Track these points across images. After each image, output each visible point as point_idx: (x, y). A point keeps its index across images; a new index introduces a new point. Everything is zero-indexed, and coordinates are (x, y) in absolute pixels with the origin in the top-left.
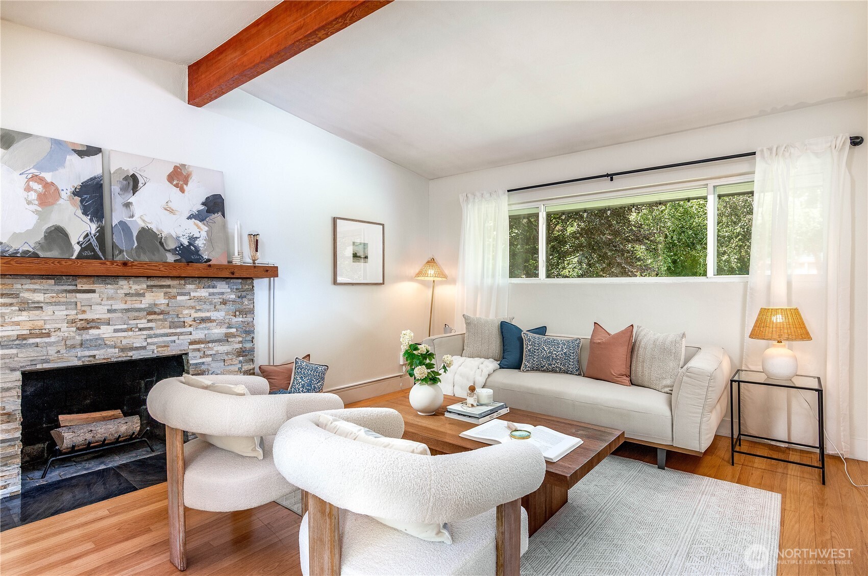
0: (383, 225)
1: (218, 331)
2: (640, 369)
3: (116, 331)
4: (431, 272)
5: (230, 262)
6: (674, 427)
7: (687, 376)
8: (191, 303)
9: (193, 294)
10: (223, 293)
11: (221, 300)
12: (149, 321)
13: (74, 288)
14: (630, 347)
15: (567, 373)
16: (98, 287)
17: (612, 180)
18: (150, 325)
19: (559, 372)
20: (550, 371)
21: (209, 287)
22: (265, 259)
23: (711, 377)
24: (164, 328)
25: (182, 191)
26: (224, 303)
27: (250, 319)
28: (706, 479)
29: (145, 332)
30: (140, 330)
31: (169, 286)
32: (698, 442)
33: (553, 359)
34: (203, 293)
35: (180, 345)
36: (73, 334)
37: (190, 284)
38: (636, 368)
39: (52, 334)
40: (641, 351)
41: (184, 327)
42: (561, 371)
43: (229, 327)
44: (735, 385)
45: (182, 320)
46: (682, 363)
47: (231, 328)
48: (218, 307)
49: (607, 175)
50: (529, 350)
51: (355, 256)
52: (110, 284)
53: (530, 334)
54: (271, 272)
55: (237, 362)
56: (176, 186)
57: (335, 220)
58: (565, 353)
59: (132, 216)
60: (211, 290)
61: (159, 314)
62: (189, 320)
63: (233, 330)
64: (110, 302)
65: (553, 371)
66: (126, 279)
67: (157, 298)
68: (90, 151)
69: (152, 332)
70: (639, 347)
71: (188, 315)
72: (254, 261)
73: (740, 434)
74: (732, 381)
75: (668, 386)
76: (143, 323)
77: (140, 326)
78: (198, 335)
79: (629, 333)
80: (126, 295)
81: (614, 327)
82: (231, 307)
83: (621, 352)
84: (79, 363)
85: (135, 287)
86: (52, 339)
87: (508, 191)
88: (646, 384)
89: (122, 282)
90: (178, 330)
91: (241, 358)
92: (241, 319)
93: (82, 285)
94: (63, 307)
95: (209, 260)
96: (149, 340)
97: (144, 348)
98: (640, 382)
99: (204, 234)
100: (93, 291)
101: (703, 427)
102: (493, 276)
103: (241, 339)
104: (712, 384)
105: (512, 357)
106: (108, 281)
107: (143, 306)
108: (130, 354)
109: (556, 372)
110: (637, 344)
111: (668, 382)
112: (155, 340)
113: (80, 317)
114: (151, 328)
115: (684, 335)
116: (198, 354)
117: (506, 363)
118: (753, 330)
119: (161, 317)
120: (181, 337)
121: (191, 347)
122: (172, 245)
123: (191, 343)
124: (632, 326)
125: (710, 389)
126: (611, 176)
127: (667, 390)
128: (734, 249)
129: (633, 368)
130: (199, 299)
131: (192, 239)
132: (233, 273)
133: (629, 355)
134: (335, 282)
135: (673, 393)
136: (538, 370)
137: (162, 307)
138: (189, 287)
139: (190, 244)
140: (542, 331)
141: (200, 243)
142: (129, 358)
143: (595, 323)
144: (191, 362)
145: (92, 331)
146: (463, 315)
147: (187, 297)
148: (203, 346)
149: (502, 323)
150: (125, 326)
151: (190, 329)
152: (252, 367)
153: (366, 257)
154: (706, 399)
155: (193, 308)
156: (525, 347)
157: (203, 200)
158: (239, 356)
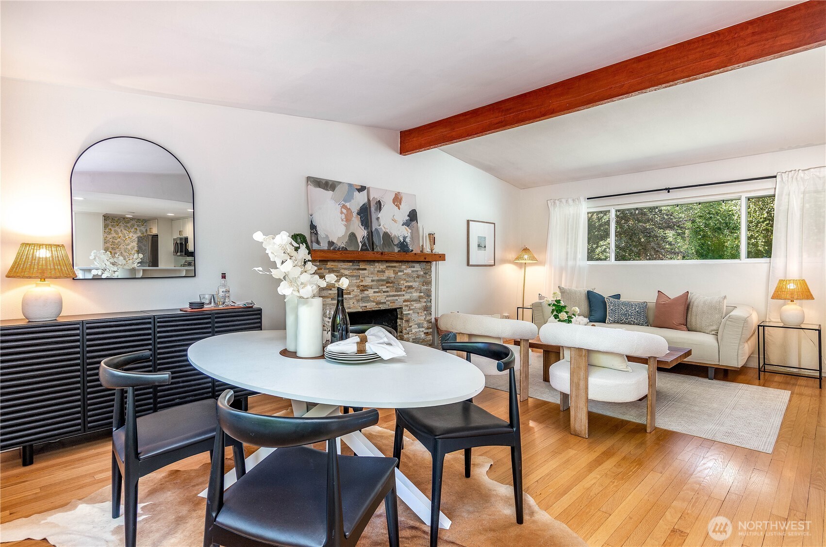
0: (494, 224)
1: (416, 295)
2: (693, 320)
3: (375, 292)
4: (526, 257)
5: (422, 251)
6: (720, 352)
7: (729, 321)
8: (404, 277)
9: (405, 271)
10: (417, 271)
11: (416, 275)
12: (387, 287)
13: (358, 267)
14: (686, 306)
15: (639, 325)
16: (367, 267)
17: (669, 192)
18: (387, 289)
19: (633, 325)
20: (626, 323)
21: (412, 267)
22: (438, 250)
23: (745, 321)
24: (393, 291)
25: (399, 208)
26: (418, 277)
27: (430, 288)
28: (741, 385)
29: (385, 294)
30: (384, 292)
31: (395, 267)
32: (736, 361)
33: (629, 315)
34: (409, 271)
35: (400, 302)
36: (359, 294)
37: (404, 265)
38: (691, 319)
39: (351, 293)
40: (694, 309)
41: (401, 291)
42: (634, 324)
43: (421, 292)
44: (761, 329)
45: (400, 287)
46: (723, 315)
47: (421, 293)
48: (416, 279)
49: (666, 189)
50: (612, 310)
51: (479, 246)
52: (372, 265)
53: (611, 299)
54: (442, 257)
55: (424, 314)
56: (396, 206)
57: (468, 222)
58: (637, 311)
59: (380, 226)
60: (413, 269)
61: (391, 283)
62: (403, 287)
63: (422, 294)
64: (372, 276)
65: (629, 323)
66: (378, 262)
67: (390, 273)
68: (362, 189)
69: (388, 294)
70: (693, 306)
71: (404, 284)
72: (432, 250)
73: (764, 364)
74: (759, 326)
75: (714, 330)
76: (384, 288)
77: (384, 290)
78: (407, 297)
79: (685, 298)
80: (378, 271)
81: (673, 293)
82: (421, 279)
83: (681, 309)
84: (361, 310)
85: (381, 267)
86: (351, 296)
87: (588, 199)
88: (698, 329)
89: (377, 264)
90: (399, 293)
91: (425, 312)
92: (426, 288)
93: (362, 266)
94: (355, 278)
95: (412, 251)
96: (387, 299)
97: (385, 303)
98: (694, 329)
99: (409, 234)
100: (365, 269)
101: (740, 352)
102: (575, 259)
103: (425, 300)
104: (745, 325)
105: (598, 314)
106: (372, 264)
107: (384, 278)
108: (380, 306)
109: (631, 324)
110: (691, 304)
111: (714, 327)
112: (390, 298)
113: (361, 284)
114: (387, 292)
115: (725, 297)
116: (407, 308)
117: (594, 319)
118: (774, 294)
119: (392, 285)
120: (400, 297)
121: (404, 304)
122: (396, 242)
123: (404, 302)
124: (688, 292)
125: (744, 328)
126: (668, 190)
127: (713, 332)
128: (762, 233)
129: (689, 320)
130: (408, 275)
131: (405, 238)
132: (425, 259)
133: (685, 312)
134: (468, 264)
135: (718, 334)
136: (618, 323)
137: (392, 279)
138: (404, 267)
139: (404, 241)
140: (618, 297)
141: (408, 240)
142: (379, 309)
143: (658, 291)
144: (404, 313)
145: (365, 292)
146: (559, 287)
147: (402, 273)
148: (409, 303)
149: (588, 292)
150: (377, 290)
151: (404, 293)
152: (430, 318)
153: (485, 247)
154: (742, 334)
155: (405, 280)
156: (608, 307)
157: (408, 213)
158: (424, 311)
